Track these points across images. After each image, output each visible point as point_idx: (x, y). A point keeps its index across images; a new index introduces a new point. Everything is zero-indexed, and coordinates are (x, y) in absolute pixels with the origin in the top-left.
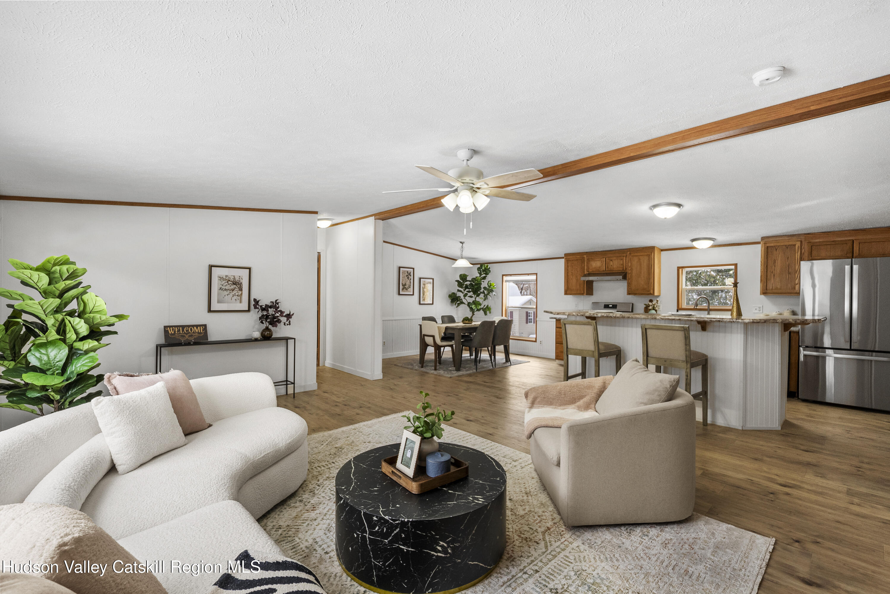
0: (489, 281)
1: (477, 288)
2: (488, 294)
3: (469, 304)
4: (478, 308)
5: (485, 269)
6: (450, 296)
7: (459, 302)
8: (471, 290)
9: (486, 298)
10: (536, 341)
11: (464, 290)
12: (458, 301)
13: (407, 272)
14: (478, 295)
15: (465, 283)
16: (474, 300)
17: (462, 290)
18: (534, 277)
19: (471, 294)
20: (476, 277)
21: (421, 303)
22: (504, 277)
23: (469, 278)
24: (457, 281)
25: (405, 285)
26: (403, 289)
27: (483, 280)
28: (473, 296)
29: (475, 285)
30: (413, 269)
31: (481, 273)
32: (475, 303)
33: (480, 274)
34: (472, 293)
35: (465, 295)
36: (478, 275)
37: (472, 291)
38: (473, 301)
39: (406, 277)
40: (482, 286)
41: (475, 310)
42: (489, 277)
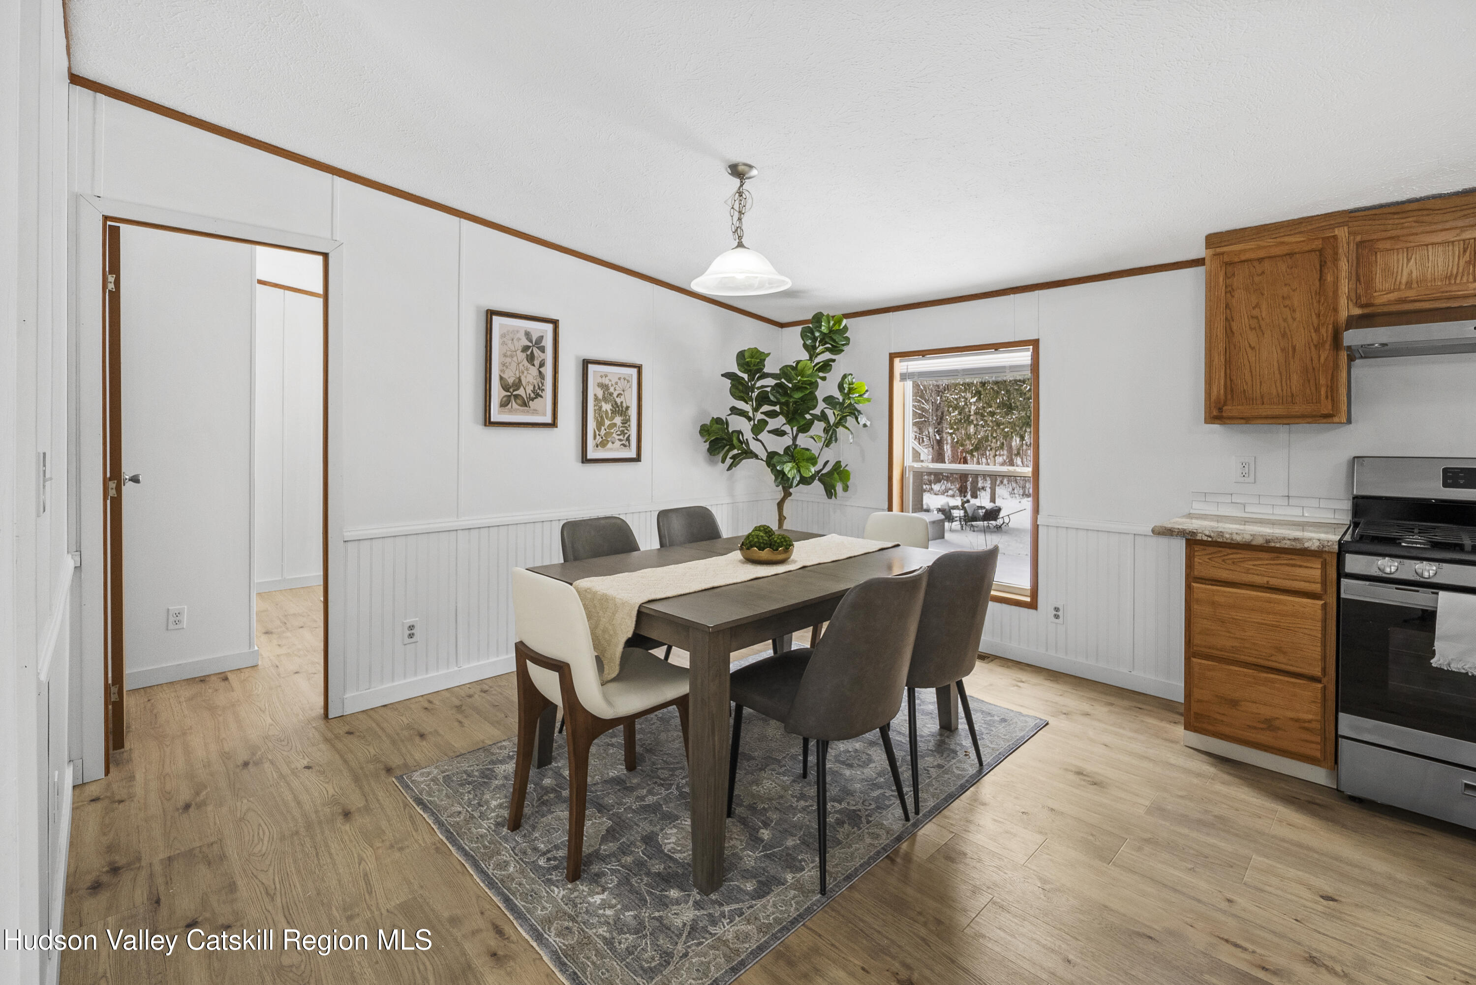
0: (845, 377)
1: (802, 398)
2: (841, 422)
3: (772, 459)
4: (807, 474)
5: (831, 331)
6: (704, 430)
7: (735, 452)
8: (777, 408)
9: (830, 438)
10: (1033, 605)
11: (755, 410)
12: (733, 447)
13: (528, 335)
14: (805, 428)
15: (759, 384)
16: (790, 442)
17: (747, 407)
18: (1023, 357)
19: (779, 422)
20: (798, 362)
21: (590, 455)
22: (897, 361)
23: (771, 366)
24: (727, 375)
25: (518, 384)
26: (504, 404)
27: (821, 374)
28: (787, 428)
29: (793, 389)
30: (555, 323)
31: (814, 348)
32: (792, 453)
33: (811, 350)
34: (781, 419)
35: (758, 428)
36: (804, 356)
37: (781, 413)
38: (787, 449)
39: (522, 356)
40: (820, 394)
41: (795, 482)
42: (842, 364)
